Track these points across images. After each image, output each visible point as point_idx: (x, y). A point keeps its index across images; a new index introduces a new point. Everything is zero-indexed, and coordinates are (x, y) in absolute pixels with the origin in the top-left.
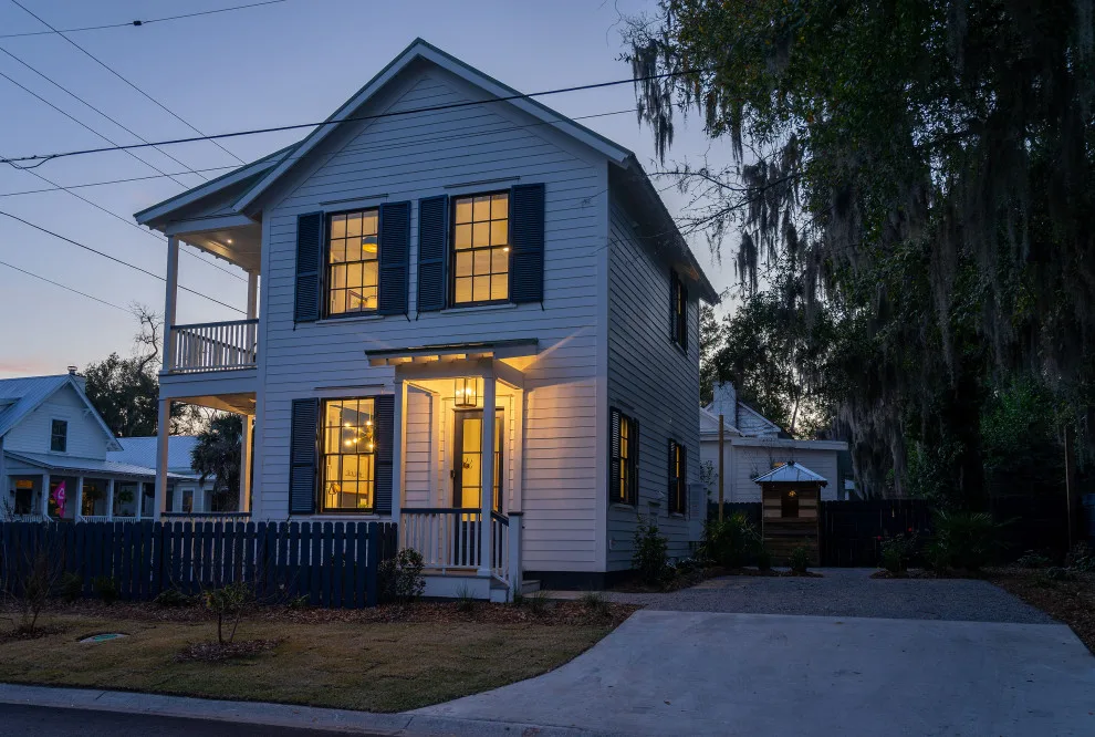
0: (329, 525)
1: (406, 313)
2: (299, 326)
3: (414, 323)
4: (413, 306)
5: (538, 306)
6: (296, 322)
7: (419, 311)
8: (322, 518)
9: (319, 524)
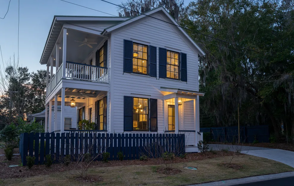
0: (134, 135)
1: (156, 77)
2: (125, 73)
3: (158, 80)
4: (158, 75)
5: (186, 82)
6: (124, 72)
7: (160, 77)
8: (132, 133)
9: (131, 134)
